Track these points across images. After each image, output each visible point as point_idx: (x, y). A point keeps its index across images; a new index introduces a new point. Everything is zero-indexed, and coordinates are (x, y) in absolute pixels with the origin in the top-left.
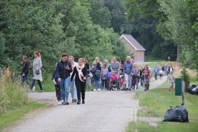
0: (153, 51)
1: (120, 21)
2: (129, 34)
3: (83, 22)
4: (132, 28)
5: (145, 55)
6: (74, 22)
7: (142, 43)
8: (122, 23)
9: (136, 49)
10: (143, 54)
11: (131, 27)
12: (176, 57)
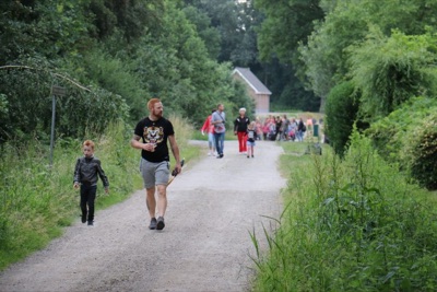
0: (282, 95)
1: (230, 44)
2: (244, 67)
3: (199, 59)
4: (249, 57)
5: (271, 101)
6: (188, 59)
7: (267, 81)
8: (234, 48)
9: (257, 92)
10: (267, 100)
11: (247, 56)
12: (319, 105)
